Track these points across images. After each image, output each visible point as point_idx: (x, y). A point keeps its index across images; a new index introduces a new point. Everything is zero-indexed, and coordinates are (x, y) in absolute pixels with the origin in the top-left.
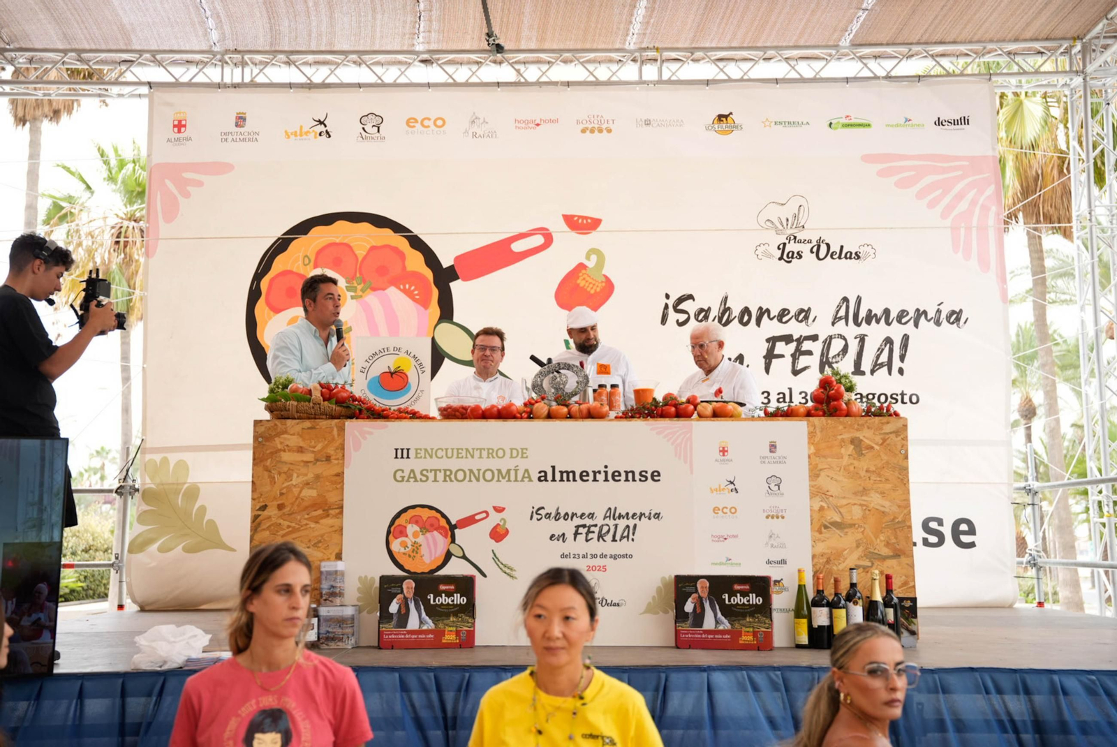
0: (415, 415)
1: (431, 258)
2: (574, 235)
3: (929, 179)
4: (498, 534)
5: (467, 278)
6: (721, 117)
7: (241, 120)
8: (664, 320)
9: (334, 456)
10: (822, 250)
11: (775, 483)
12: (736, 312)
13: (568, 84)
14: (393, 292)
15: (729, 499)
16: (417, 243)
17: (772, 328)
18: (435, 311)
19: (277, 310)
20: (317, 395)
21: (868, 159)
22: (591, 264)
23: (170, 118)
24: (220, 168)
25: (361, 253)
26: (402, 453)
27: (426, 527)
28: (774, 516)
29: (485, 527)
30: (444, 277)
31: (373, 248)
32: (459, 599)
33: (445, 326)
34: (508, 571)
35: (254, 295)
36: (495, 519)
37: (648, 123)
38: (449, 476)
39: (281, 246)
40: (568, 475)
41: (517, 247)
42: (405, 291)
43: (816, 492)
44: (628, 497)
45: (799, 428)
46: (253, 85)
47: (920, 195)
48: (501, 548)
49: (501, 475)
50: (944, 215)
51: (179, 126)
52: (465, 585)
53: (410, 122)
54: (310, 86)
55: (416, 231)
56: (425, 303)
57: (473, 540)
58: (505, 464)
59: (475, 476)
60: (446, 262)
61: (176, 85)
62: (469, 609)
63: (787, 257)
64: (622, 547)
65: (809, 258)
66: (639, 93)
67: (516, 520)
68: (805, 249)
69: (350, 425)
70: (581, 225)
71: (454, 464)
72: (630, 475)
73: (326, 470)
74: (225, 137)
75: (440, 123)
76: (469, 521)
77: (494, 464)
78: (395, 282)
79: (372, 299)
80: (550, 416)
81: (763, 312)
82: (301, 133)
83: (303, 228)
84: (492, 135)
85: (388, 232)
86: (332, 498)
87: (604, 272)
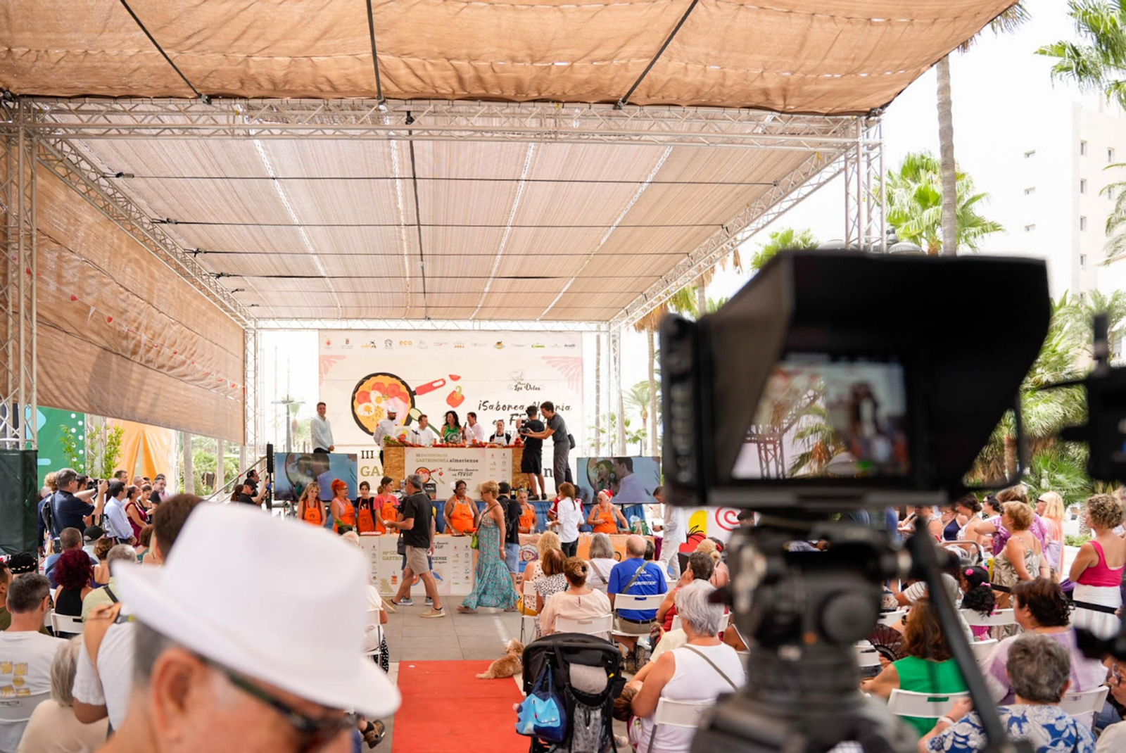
0: (420, 446)
1: (408, 388)
2: (452, 382)
3: (563, 364)
4: (441, 474)
5: (420, 394)
6: (499, 343)
7: (347, 342)
8: (479, 408)
9: (402, 456)
10: (528, 387)
11: (504, 463)
12: (501, 406)
13: (451, 330)
14: (397, 399)
15: (493, 467)
16: (403, 383)
17: (512, 411)
18: (410, 404)
19: (360, 403)
20: (397, 441)
21: (543, 358)
22: (458, 391)
23: (325, 341)
24: (342, 357)
25: (386, 385)
26: (418, 455)
27: (424, 472)
28: (504, 470)
29: (437, 473)
30: (412, 394)
31: (390, 385)
32: (432, 489)
33: (413, 410)
34: (443, 483)
35: (353, 399)
36: (440, 471)
37: (475, 345)
38: (429, 460)
39: (361, 383)
40: (457, 461)
41: (435, 385)
42: (401, 399)
43: (513, 465)
44: (470, 466)
45: (510, 450)
46: (351, 329)
47: (559, 370)
48: (442, 477)
49: (441, 460)
50: (566, 376)
51: (328, 343)
52: (434, 485)
53: (401, 343)
54: (369, 330)
55: (403, 379)
56: (406, 402)
57: (435, 476)
58: (442, 458)
59: (435, 461)
60: (413, 389)
61: (327, 329)
62: (435, 491)
63: (517, 389)
64: (469, 477)
65: (524, 389)
66: (473, 334)
67: (444, 471)
68: (523, 386)
69: (406, 449)
70: (455, 378)
71: (430, 458)
72: (471, 461)
73: (401, 459)
74: (343, 347)
75: (410, 343)
76: (434, 471)
77: (440, 458)
78: (397, 396)
79: (390, 401)
80: (452, 447)
81: (510, 406)
82: (366, 346)
83: (368, 378)
84: (426, 347)
85: (394, 379)
86: (402, 465)
87: (462, 393)
